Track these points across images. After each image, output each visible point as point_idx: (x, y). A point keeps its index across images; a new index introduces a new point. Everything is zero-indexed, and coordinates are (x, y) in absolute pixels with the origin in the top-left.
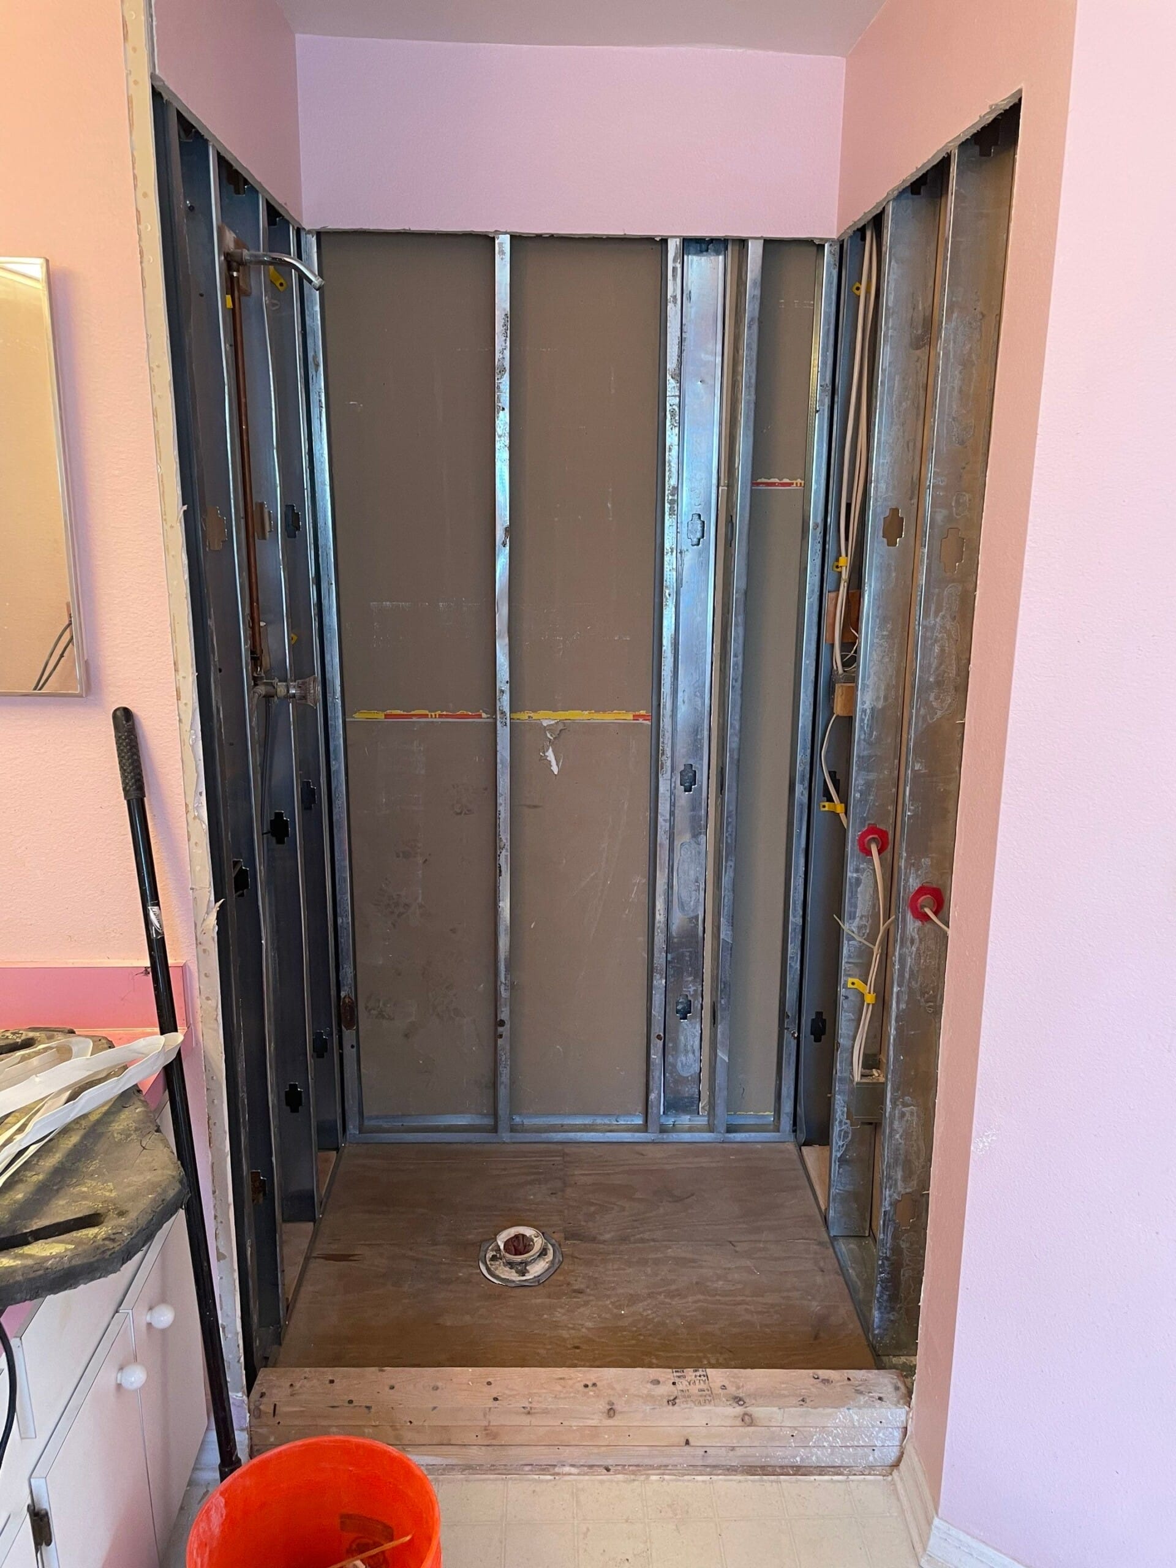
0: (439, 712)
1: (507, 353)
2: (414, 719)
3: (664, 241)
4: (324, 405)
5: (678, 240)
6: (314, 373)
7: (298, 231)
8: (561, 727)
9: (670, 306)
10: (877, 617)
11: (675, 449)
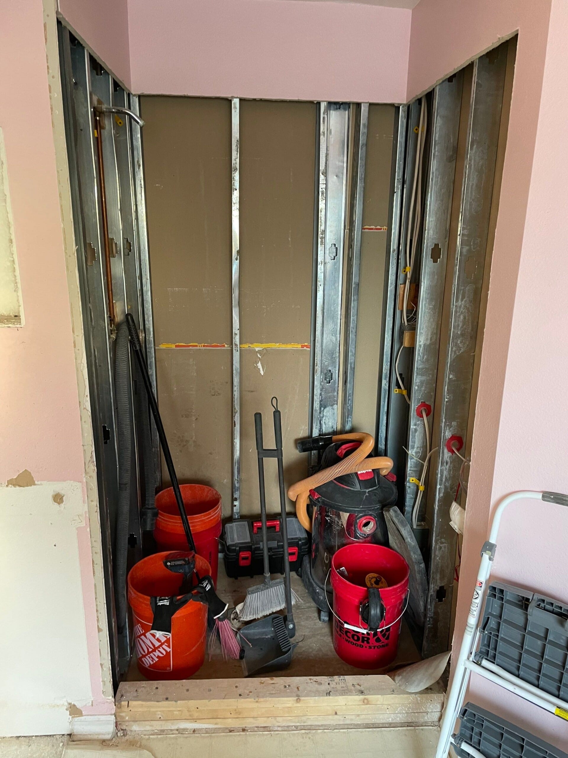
0: (203, 344)
1: (238, 160)
2: (191, 348)
3: (319, 103)
4: (143, 187)
5: (326, 103)
6: (138, 169)
7: (129, 95)
8: (265, 351)
9: (322, 137)
10: (427, 299)
11: (324, 211)
